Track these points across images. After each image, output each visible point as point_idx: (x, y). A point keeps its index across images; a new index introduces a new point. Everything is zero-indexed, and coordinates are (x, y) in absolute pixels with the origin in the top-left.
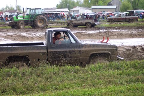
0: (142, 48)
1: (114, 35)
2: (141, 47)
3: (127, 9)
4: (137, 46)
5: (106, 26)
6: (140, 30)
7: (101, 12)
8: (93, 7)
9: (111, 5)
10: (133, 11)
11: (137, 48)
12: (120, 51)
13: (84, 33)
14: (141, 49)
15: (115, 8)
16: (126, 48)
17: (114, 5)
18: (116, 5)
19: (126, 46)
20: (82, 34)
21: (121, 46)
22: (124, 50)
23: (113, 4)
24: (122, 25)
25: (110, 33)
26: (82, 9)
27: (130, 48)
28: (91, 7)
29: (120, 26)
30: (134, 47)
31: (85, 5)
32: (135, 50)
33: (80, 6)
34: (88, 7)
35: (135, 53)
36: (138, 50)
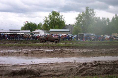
1: (68, 53)
3: (78, 32)
4: (88, 63)
5: (61, 46)
6: (89, 49)
7: (57, 34)
9: (66, 29)
10: (83, 34)
12: (73, 67)
13: (43, 50)
14: (91, 66)
15: (69, 32)
16: (78, 65)
18: (69, 29)
19: (78, 63)
20: (41, 51)
23: (67, 28)
24: (74, 45)
26: (42, 32)
27: (82, 65)
28: (49, 30)
29: (72, 46)
30: (85, 64)
31: (44, 28)
32: (86, 66)
33: (41, 29)
34: (47, 30)
35: (86, 69)
36: (88, 66)
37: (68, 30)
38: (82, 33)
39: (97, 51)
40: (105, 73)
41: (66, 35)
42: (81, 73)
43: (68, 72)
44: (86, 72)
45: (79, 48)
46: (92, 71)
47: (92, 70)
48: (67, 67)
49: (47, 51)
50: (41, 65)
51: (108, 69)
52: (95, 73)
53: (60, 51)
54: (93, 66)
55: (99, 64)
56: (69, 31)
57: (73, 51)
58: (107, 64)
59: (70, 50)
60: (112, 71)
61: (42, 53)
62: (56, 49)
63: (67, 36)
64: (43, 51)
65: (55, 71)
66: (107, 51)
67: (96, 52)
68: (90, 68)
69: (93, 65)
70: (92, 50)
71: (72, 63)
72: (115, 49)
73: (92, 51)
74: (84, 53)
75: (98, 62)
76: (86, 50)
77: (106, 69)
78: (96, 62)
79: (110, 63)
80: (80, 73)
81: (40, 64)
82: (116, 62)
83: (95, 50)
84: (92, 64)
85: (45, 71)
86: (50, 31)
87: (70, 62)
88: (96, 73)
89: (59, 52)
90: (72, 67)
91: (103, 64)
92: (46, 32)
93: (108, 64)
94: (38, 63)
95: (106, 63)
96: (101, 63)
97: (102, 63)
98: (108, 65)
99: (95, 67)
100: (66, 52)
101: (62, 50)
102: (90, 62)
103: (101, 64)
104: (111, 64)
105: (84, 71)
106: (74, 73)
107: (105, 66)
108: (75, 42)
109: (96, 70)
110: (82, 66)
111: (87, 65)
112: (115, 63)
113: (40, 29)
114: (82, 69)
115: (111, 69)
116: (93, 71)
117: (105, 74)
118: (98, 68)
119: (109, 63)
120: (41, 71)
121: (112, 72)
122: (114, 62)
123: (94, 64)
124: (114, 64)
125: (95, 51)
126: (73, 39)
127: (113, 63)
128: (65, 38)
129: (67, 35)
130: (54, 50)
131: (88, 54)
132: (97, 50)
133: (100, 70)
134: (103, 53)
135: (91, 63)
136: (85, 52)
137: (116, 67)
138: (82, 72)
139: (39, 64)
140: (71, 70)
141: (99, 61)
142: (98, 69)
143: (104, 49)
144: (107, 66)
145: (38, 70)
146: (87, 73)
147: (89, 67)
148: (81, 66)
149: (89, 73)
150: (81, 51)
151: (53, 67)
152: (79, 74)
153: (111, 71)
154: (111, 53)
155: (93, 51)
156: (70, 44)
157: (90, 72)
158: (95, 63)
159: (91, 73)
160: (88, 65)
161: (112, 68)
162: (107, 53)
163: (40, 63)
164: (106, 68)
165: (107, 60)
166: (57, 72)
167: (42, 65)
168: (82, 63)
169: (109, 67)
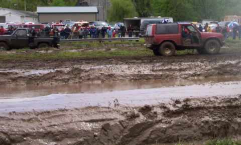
0: (168, 112)
1: (93, 79)
2: (165, 108)
3: (124, 14)
4: (153, 107)
5: (74, 56)
6: (158, 64)
7: (61, 21)
8: (40, 9)
9: (86, 4)
10: (139, 21)
11: (155, 110)
12: (112, 119)
13: (17, 73)
14: (164, 114)
15: (96, 13)
16: (126, 113)
17: (91, 6)
18: (97, 5)
19: (127, 108)
20: (12, 76)
21: (112, 106)
22: (123, 118)
23: (89, 3)
24: (111, 53)
25: (83, 74)
26: (12, 15)
27: (136, 112)
28: (36, 10)
29: (108, 55)
30: (146, 110)
31: (19, 4)
32: (150, 117)
33: (8, 8)
34: (27, 10)
35: (151, 125)
36: (156, 117)
37: (93, 9)
38: (136, 18)
39: (180, 70)
40: (204, 135)
41: (86, 22)
42: (135, 137)
43: (95, 136)
44: (151, 134)
45: (126, 63)
46: (166, 129)
47: (168, 125)
48: (92, 121)
49: (29, 76)
50: (13, 119)
51: (215, 123)
52: (177, 134)
53: (69, 73)
54: (169, 114)
55: (187, 109)
56: (97, 11)
57: (110, 73)
58: (210, 108)
59: (100, 70)
60: (225, 128)
61: (14, 80)
62: (58, 67)
63: (90, 26)
64: (16, 76)
65: (57, 135)
66: (209, 70)
67: (177, 73)
68: (160, 121)
69: (169, 111)
70: (166, 68)
71: (109, 110)
72: (233, 62)
73: (166, 70)
74: (141, 76)
75: (183, 103)
76: (149, 66)
77: (207, 122)
78: (177, 102)
79: (220, 103)
80: (131, 137)
81: (11, 117)
82: (235, 99)
83: (173, 67)
84: (166, 110)
85: (27, 135)
86: (39, 13)
87: (103, 105)
88: (178, 136)
89: (67, 77)
90: (108, 120)
91: (199, 108)
92: (25, 15)
93: (215, 108)
94: (3, 113)
95: (208, 103)
96: (192, 104)
97: (196, 105)
98: (212, 110)
99: (177, 119)
100: (88, 76)
101: (76, 69)
102: (161, 102)
103: (192, 109)
104: (221, 105)
105: (144, 129)
106: (115, 138)
107: (205, 112)
108: (115, 44)
109: (180, 125)
110: (138, 116)
111: (153, 111)
112: (234, 104)
113: (5, 7)
114: (138, 125)
115: (223, 122)
116: (171, 130)
117: (204, 138)
118: (186, 120)
119: (217, 105)
120: (12, 137)
121: (225, 130)
122: (230, 100)
123: (172, 108)
124: (229, 107)
125: (175, 70)
126: (109, 36)
127: (226, 102)
128: (85, 34)
129: (91, 23)
130: (52, 71)
131: (155, 79)
132: (182, 67)
133: (190, 127)
134: (199, 75)
135: (163, 107)
136: (147, 75)
137: (235, 114)
138: (139, 134)
139: (8, 116)
140: (106, 131)
141: (187, 100)
142: (186, 123)
143: (202, 62)
144: (209, 112)
145: (5, 133)
146: (153, 136)
147: (160, 117)
148: (134, 117)
149: (159, 136)
150: (133, 69)
151: (49, 124)
152: (131, 140)
153: (221, 127)
154: (221, 73)
155: (170, 70)
156: (99, 52)
157: (162, 132)
158: (174, 106)
159: (163, 136)
160: (155, 113)
161: (223, 120)
162: (211, 75)
163: (10, 114)
164: (206, 118)
165: (211, 95)
166: (63, 138)
167: (15, 117)
168: (136, 108)
169: (215, 115)
